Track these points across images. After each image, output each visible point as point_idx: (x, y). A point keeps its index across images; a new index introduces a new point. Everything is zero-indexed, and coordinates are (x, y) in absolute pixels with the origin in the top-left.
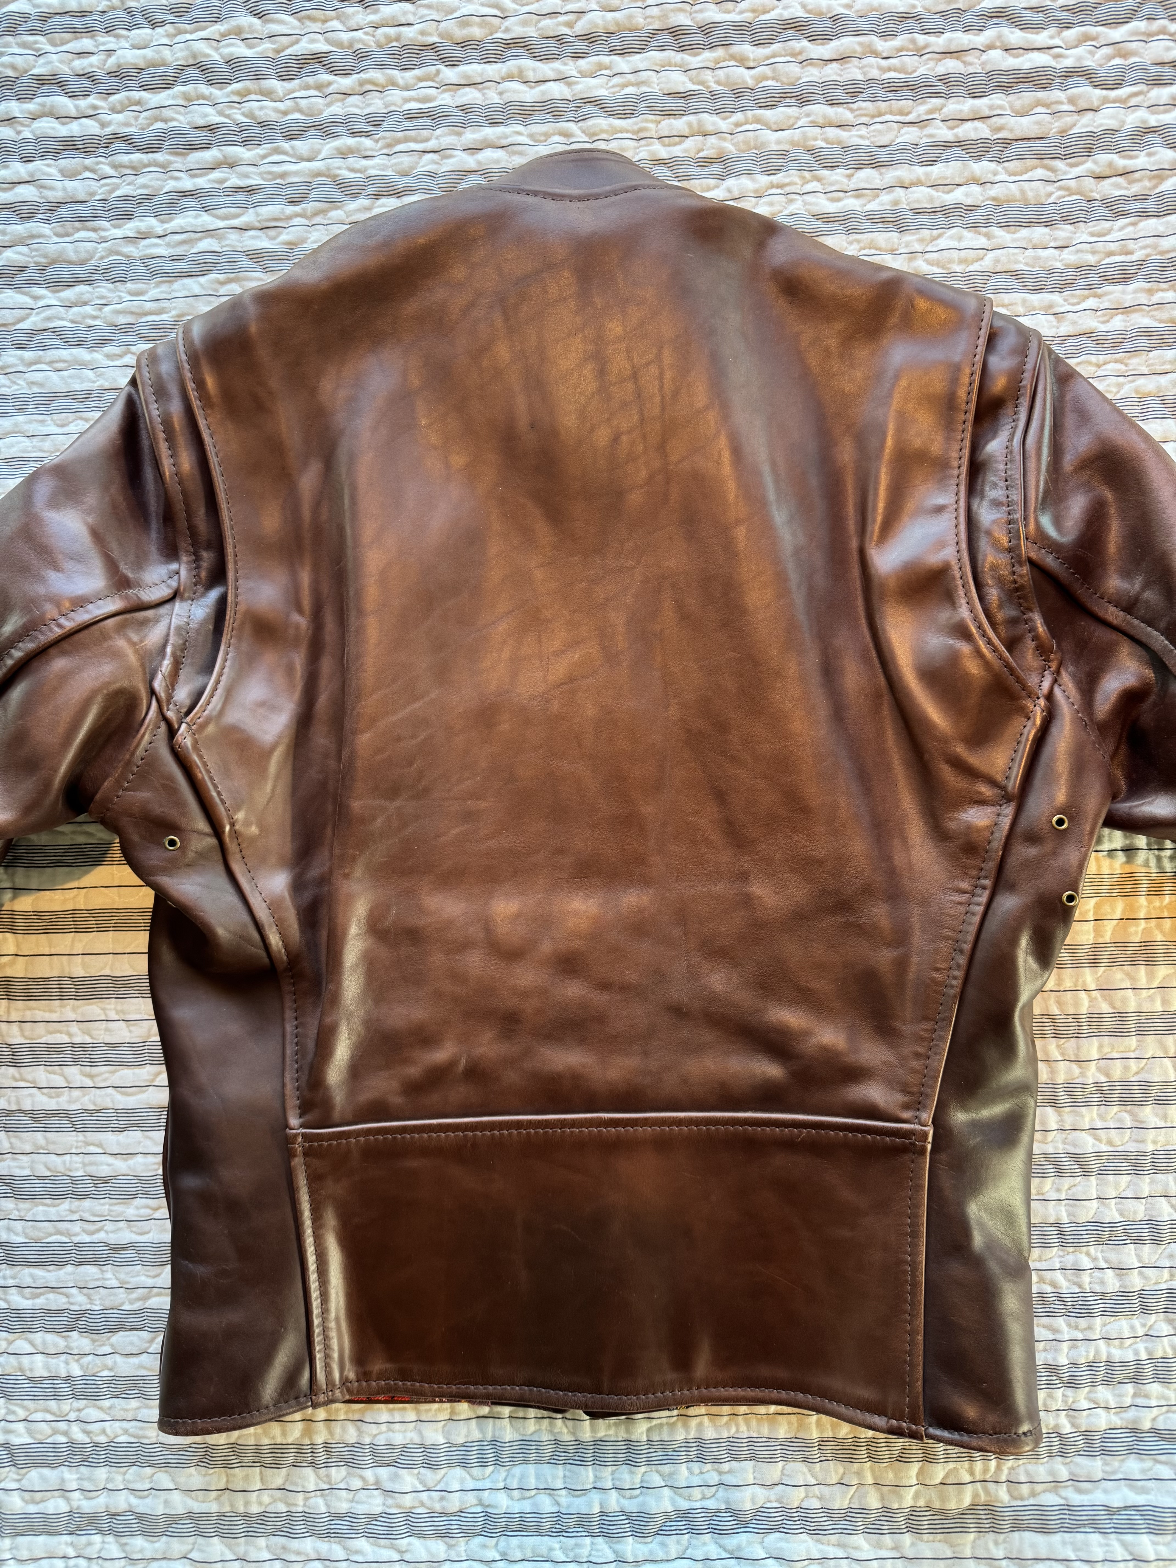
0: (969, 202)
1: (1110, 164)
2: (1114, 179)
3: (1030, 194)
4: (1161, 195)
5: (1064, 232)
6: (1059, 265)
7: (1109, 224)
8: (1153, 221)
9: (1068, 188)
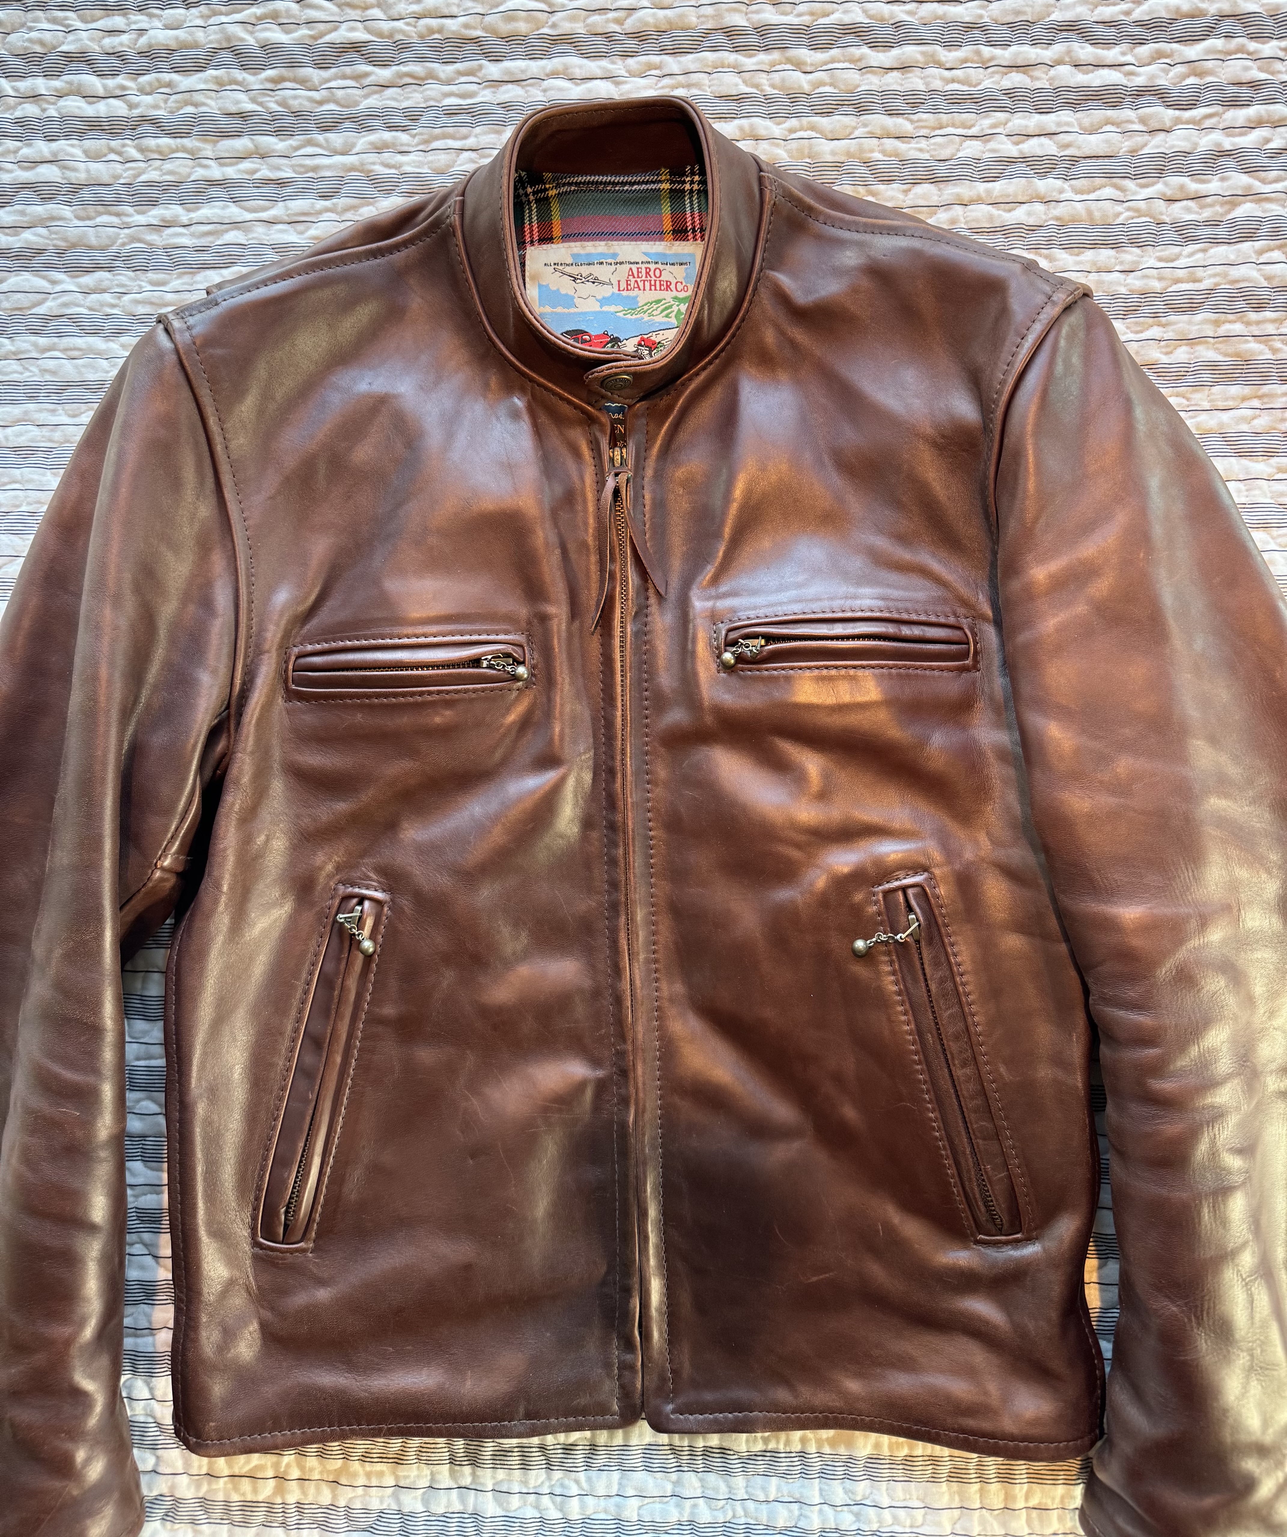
0: (1031, 221)
1: (1182, 187)
2: (1185, 202)
3: (1097, 215)
4: (1233, 222)
5: (1131, 255)
6: (1123, 290)
7: (1177, 249)
8: (1223, 248)
9: (1137, 210)
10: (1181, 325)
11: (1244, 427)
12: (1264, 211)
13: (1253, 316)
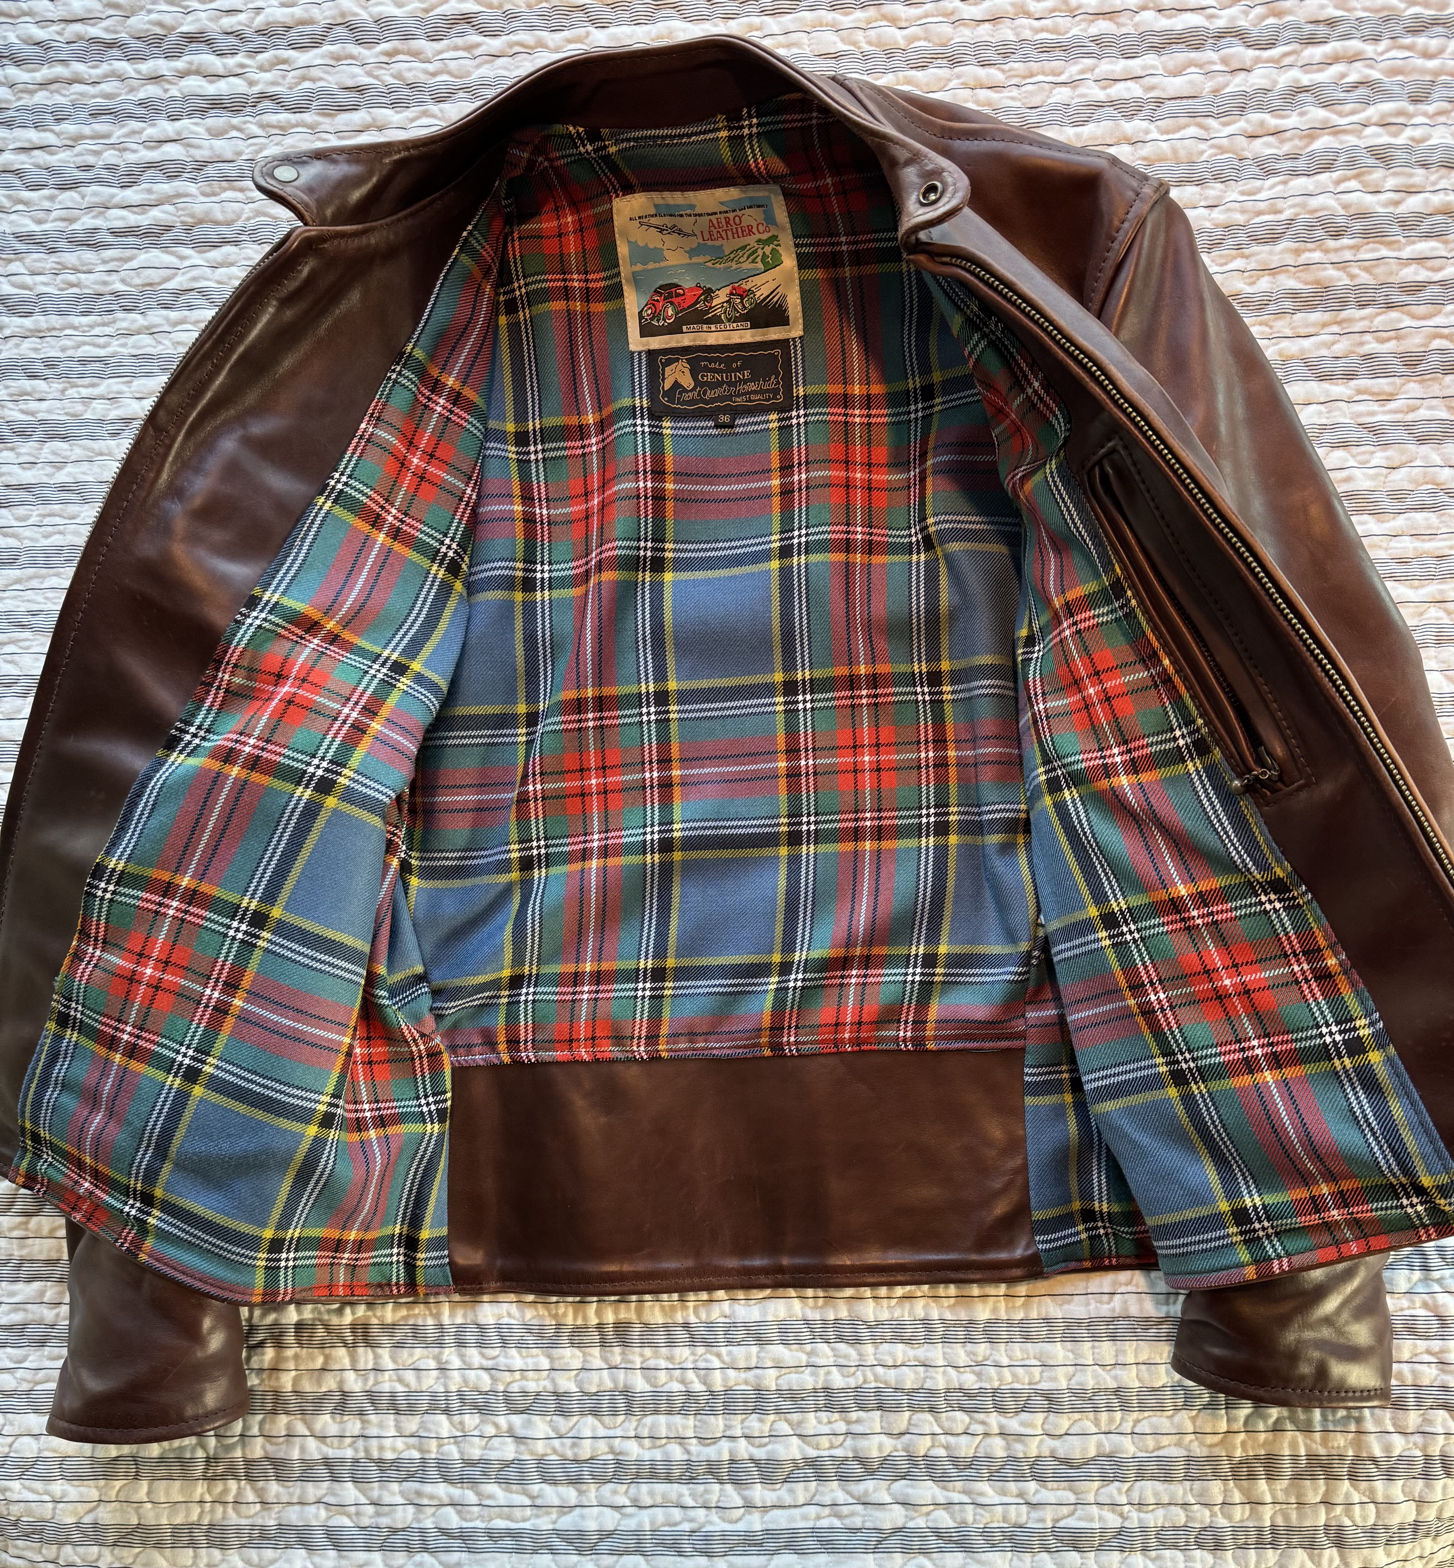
1: (1262, 123)
2: (1266, 138)
3: (1182, 153)
4: (1311, 154)
5: (1215, 190)
6: (1208, 225)
7: (1259, 183)
8: (1303, 180)
9: (1219, 147)
10: (1263, 255)
11: (1324, 352)
12: (1341, 143)
13: (1331, 244)
